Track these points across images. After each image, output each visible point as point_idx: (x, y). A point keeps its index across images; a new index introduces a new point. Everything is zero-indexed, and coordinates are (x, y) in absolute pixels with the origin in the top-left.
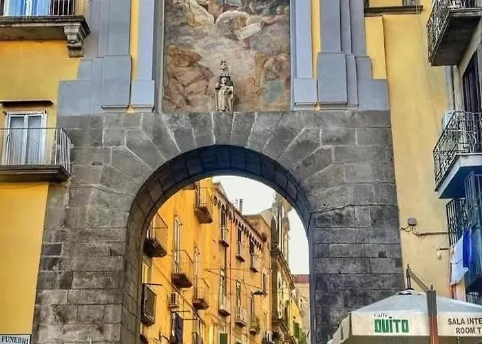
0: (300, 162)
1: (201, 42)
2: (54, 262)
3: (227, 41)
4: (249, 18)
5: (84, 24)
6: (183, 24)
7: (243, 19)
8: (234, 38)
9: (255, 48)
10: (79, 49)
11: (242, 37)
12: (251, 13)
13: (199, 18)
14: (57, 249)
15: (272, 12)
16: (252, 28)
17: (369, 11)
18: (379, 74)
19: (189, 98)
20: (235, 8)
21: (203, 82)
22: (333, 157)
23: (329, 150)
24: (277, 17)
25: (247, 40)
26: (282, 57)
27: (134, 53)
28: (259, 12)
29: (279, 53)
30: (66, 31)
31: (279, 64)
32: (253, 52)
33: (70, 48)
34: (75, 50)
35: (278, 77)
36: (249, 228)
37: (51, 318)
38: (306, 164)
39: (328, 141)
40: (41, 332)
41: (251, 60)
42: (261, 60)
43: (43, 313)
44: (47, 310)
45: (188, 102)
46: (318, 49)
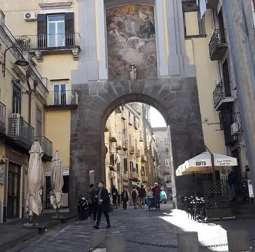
0: (163, 99)
1: (122, 50)
2: (75, 140)
3: (132, 49)
4: (140, 39)
5: (79, 48)
6: (114, 43)
7: (138, 40)
8: (134, 48)
9: (143, 52)
10: (78, 57)
11: (137, 48)
12: (141, 38)
13: (120, 41)
14: (76, 135)
15: (149, 37)
16: (141, 44)
17: (187, 37)
18: (191, 63)
19: (119, 73)
20: (134, 36)
21: (124, 67)
22: (176, 96)
23: (174, 93)
24: (150, 39)
25: (140, 49)
26: (153, 55)
27: (99, 58)
28: (144, 37)
29: (152, 53)
30: (73, 51)
31: (152, 58)
32: (142, 54)
33: (74, 57)
34: (76, 58)
35: (152, 63)
36: (133, 110)
37: (76, 161)
38: (165, 99)
39: (173, 90)
40: (73, 166)
41: (142, 57)
42: (145, 56)
43: (73, 159)
44: (75, 158)
45: (118, 74)
46: (168, 54)
